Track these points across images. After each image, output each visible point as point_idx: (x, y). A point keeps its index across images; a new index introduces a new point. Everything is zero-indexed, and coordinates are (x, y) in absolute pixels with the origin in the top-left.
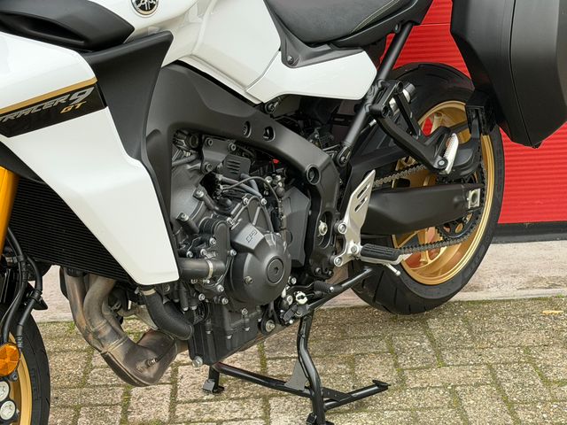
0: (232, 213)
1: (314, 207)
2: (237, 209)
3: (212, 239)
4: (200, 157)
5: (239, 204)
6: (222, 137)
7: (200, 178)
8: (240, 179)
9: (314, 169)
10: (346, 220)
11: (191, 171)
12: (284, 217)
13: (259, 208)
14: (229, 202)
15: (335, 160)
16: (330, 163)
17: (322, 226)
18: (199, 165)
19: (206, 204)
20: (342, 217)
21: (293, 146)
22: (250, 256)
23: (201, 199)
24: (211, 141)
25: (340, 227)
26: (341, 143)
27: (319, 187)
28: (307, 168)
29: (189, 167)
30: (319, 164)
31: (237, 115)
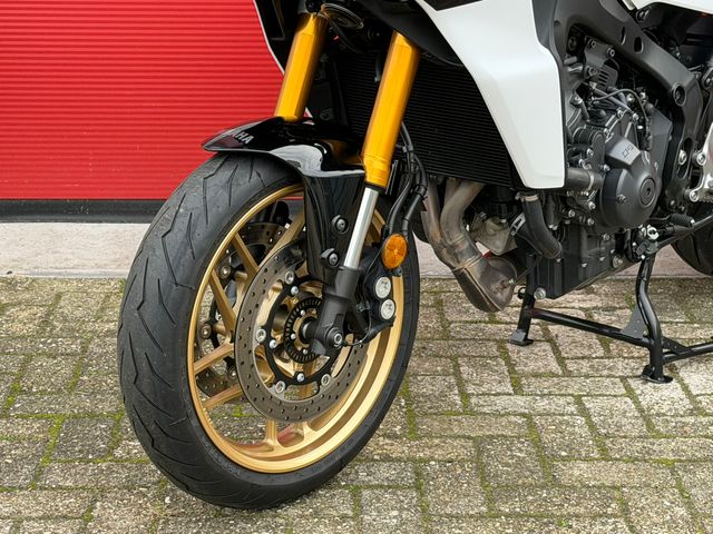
0: (607, 125)
1: (675, 133)
2: (611, 122)
3: (589, 150)
4: (582, 60)
5: (613, 117)
6: (603, 40)
7: (577, 84)
8: (609, 92)
9: (680, 89)
10: (705, 149)
11: (571, 73)
12: (651, 137)
13: (630, 124)
14: (603, 113)
15: (700, 80)
16: (695, 84)
17: (682, 154)
18: (581, 68)
19: (582, 113)
20: (700, 147)
21: (660, 61)
22: (625, 172)
23: (578, 106)
24: (595, 44)
25: (700, 157)
26: (706, 64)
27: (684, 110)
28: (674, 87)
29: (570, 69)
30: (685, 83)
31: (618, 17)
